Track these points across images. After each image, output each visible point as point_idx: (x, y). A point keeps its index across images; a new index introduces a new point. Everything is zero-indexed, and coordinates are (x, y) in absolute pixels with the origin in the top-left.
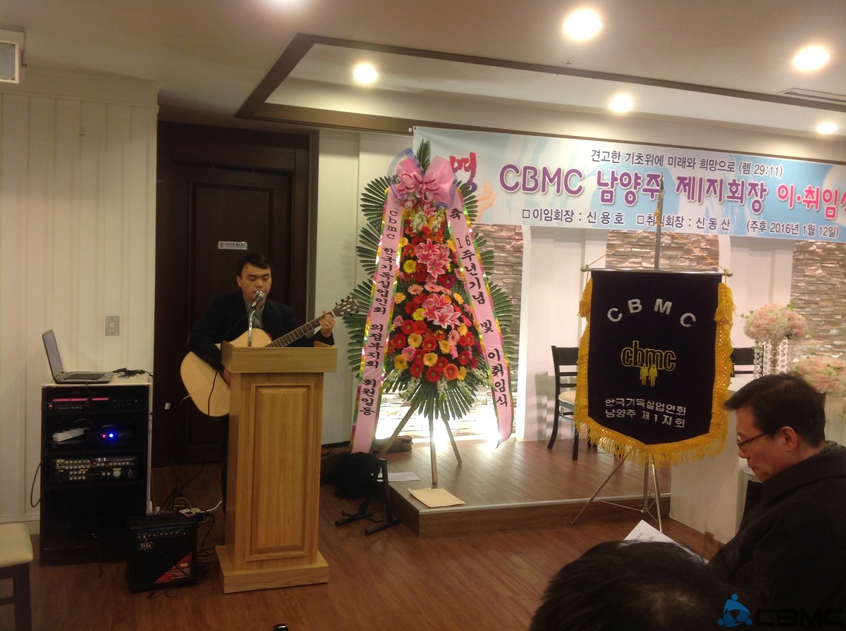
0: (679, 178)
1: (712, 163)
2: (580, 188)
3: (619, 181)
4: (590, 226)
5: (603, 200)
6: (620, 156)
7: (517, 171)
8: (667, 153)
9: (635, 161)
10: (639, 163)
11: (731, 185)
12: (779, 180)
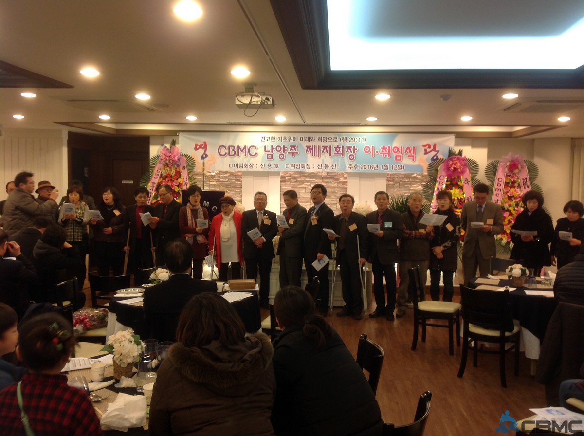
0: (306, 147)
1: (324, 138)
2: (256, 153)
3: (275, 149)
4: (262, 170)
5: (268, 158)
6: (275, 138)
7: (226, 148)
8: (299, 136)
9: (283, 140)
11: (336, 148)
12: (365, 144)
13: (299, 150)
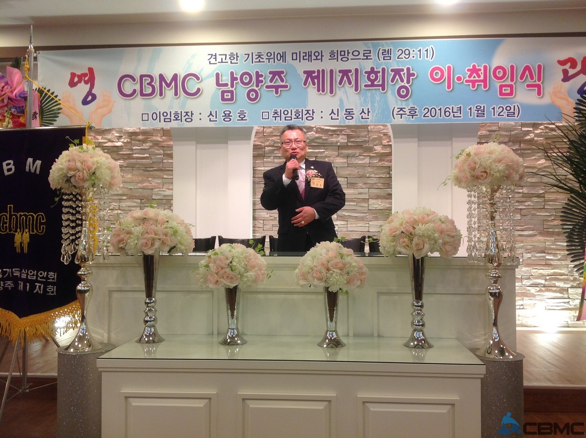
0: (305, 72)
1: (343, 53)
2: (199, 90)
3: (239, 80)
4: (212, 125)
5: (223, 99)
6: (237, 57)
7: (134, 80)
8: (289, 49)
9: (254, 60)
10: (259, 61)
11: (369, 73)
12: (431, 63)
13: (289, 80)
